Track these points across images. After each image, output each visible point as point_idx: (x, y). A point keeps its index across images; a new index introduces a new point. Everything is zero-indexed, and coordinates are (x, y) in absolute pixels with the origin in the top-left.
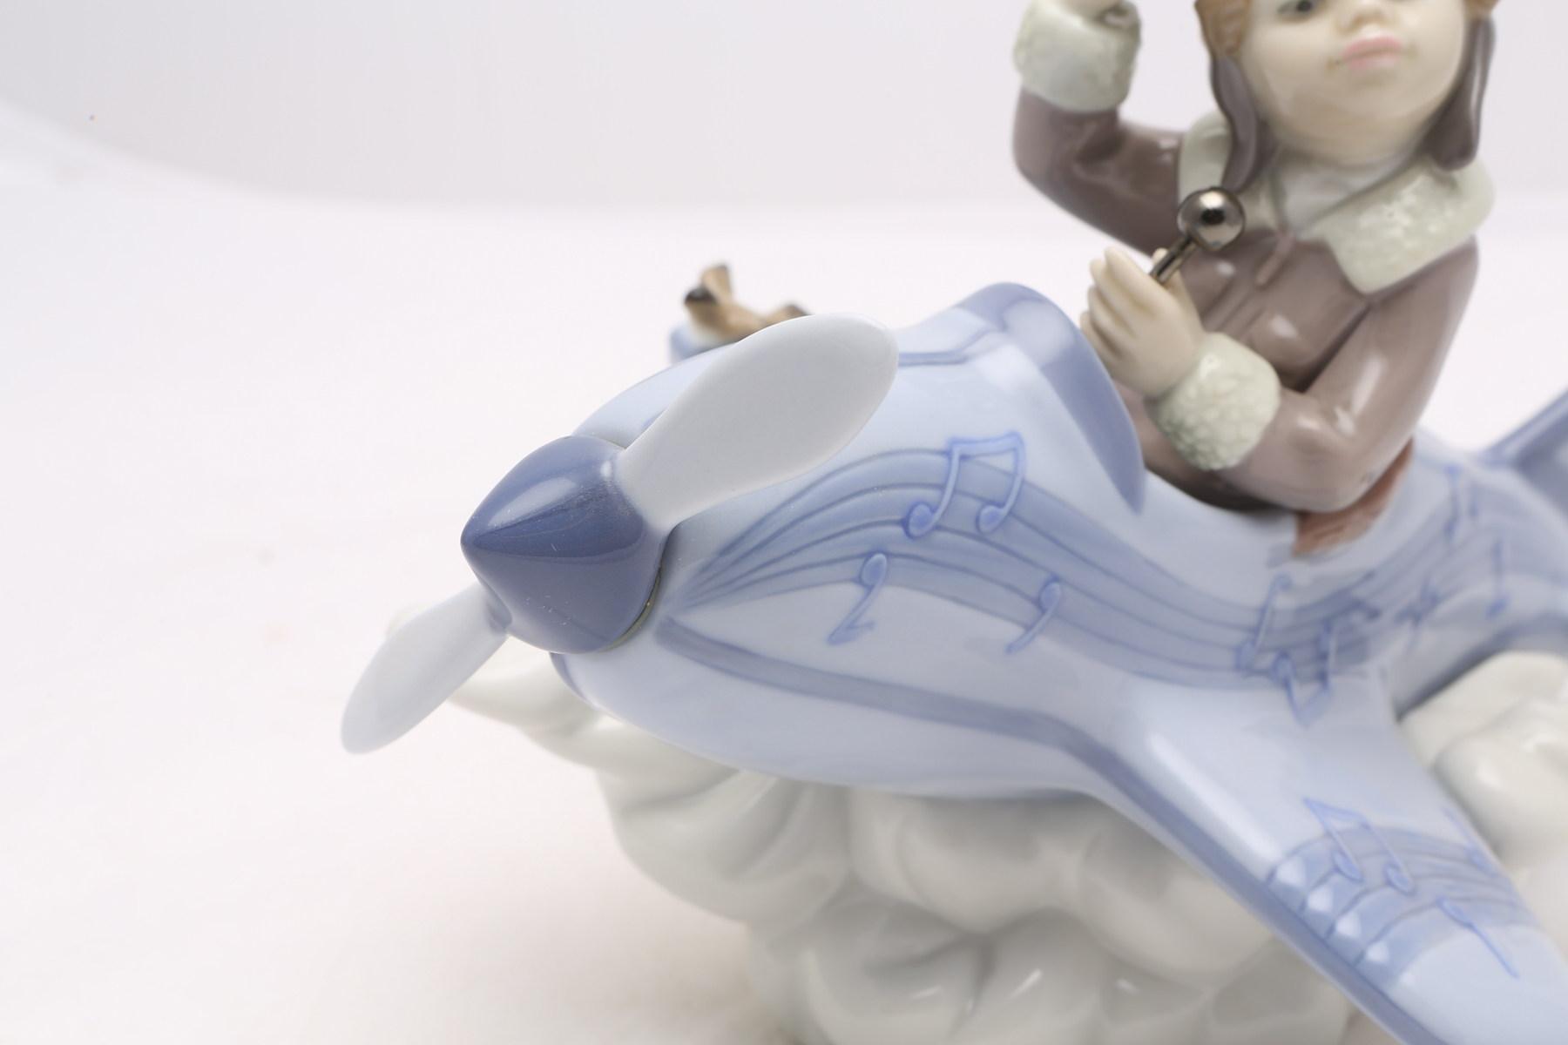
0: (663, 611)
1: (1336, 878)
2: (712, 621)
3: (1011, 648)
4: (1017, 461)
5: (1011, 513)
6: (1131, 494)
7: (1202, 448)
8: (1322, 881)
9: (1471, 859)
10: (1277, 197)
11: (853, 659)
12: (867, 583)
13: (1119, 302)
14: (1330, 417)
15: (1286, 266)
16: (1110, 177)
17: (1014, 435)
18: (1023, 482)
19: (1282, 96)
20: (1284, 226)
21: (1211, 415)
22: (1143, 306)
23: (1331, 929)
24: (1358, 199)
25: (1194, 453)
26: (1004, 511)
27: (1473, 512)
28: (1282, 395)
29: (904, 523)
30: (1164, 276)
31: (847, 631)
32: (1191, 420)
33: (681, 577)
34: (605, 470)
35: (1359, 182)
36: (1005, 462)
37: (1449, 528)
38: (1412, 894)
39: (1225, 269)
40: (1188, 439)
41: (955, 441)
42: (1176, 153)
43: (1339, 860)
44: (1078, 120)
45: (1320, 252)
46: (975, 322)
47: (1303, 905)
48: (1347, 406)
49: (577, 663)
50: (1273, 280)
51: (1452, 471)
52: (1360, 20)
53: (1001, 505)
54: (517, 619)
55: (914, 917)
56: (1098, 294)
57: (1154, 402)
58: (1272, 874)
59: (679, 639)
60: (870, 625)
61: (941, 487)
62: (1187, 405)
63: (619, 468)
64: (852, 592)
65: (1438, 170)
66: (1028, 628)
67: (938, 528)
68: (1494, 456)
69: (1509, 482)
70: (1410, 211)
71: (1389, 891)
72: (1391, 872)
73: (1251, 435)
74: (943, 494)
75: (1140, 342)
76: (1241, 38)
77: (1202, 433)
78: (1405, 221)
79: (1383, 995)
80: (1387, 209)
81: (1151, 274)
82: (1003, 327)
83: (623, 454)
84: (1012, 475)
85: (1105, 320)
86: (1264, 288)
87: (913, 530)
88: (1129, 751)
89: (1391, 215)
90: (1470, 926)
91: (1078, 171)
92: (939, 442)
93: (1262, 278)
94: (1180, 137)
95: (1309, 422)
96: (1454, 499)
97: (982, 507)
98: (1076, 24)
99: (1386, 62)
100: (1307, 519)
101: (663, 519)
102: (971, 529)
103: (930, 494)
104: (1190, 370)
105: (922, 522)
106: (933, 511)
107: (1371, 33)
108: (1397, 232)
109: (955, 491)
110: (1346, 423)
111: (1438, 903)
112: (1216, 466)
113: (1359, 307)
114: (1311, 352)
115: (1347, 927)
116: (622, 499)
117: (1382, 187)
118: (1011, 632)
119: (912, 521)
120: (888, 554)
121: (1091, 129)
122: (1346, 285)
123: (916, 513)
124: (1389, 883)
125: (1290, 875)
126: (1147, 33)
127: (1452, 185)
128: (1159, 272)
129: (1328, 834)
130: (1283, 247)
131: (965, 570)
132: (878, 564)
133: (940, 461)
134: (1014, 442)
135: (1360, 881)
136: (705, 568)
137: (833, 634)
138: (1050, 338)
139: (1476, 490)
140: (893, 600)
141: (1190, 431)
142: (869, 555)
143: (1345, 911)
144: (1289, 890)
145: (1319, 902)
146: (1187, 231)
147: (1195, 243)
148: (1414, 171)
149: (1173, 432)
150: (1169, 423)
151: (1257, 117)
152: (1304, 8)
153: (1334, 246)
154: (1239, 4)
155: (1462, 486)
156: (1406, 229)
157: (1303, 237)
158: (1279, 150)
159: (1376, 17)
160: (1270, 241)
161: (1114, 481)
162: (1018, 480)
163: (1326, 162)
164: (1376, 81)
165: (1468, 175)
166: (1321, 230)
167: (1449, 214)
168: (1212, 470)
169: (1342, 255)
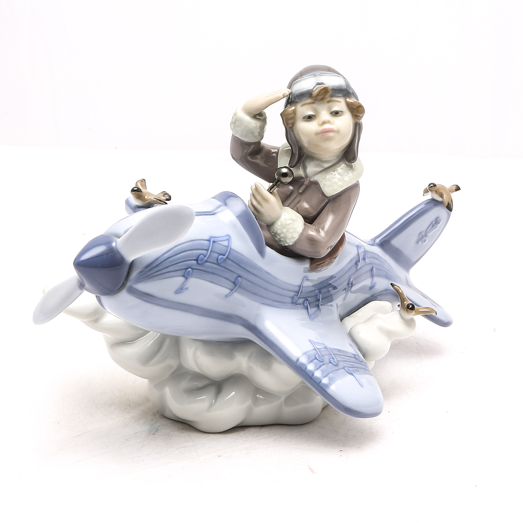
0: (129, 284)
1: (316, 361)
2: (143, 287)
3: (226, 296)
4: (229, 243)
5: (227, 257)
6: (261, 252)
7: (282, 239)
8: (312, 361)
9: (355, 357)
10: (305, 168)
11: (182, 298)
12: (186, 277)
13: (259, 198)
14: (318, 232)
15: (307, 187)
16: (259, 160)
17: (229, 236)
18: (231, 249)
19: (305, 141)
20: (307, 176)
21: (284, 230)
22: (266, 200)
23: (313, 374)
24: (326, 170)
25: (280, 241)
26: (225, 257)
27: (364, 259)
28: (305, 224)
29: (197, 260)
30: (271, 191)
31: (180, 290)
32: (279, 232)
33: (134, 274)
34: (114, 244)
35: (326, 165)
36: (226, 243)
37: (356, 264)
38: (337, 365)
39: (291, 188)
40: (278, 237)
41: (212, 237)
42: (277, 153)
43: (317, 356)
44: (249, 144)
45: (316, 184)
47: (306, 368)
48: (323, 229)
49: (104, 298)
50: (304, 191)
51: (358, 247)
52: (324, 123)
53: (224, 255)
54: (87, 285)
55: (198, 376)
56: (253, 195)
57: (269, 226)
58: (298, 360)
59: (133, 292)
60: (187, 289)
61: (207, 250)
62: (278, 227)
63: (118, 244)
64: (182, 279)
65: (347, 163)
66: (232, 290)
67: (206, 261)
68: (372, 242)
69: (377, 250)
70: (339, 174)
71: (330, 364)
72: (331, 359)
73: (296, 236)
74: (208, 252)
75: (264, 209)
76: (293, 124)
77: (282, 235)
79: (326, 392)
80: (334, 173)
81: (268, 190)
82: (226, 204)
83: (119, 240)
84: (227, 247)
85: (255, 203)
86: (301, 194)
87: (199, 262)
88: (260, 326)
89: (335, 175)
90: (352, 374)
91: (249, 158)
92: (207, 238)
93: (300, 191)
94: (279, 149)
95: (312, 233)
96: (358, 254)
97: (219, 256)
98: (248, 119)
99: (331, 134)
100: (312, 260)
101: (130, 258)
102: (216, 262)
103: (204, 252)
104: (278, 218)
105: (202, 260)
106: (205, 257)
107: (327, 126)
108: (336, 180)
109: (211, 251)
110: (322, 234)
111: (344, 368)
112: (287, 245)
113: (327, 201)
114: (314, 213)
115: (318, 374)
116: (118, 252)
117: (333, 167)
118: (227, 291)
119: (199, 259)
120: (192, 269)
121: (253, 146)
122: (323, 194)
123: (200, 257)
124: (331, 362)
125: (303, 360)
127: (351, 167)
128: (270, 190)
129: (315, 349)
130: (306, 182)
131: (213, 274)
132: (189, 271)
133: (207, 242)
134: (229, 238)
135: (322, 362)
136: (141, 272)
137: (176, 291)
138: (238, 207)
139: (365, 252)
140: (193, 282)
141: (279, 235)
142: (187, 269)
143: (317, 369)
144: (303, 364)
145: (311, 367)
146: (278, 179)
147: (280, 182)
148: (341, 163)
149: (274, 235)
150: (273, 232)
151: (298, 146)
152: (310, 118)
153: (320, 183)
154: (293, 115)
155: (361, 251)
156: (338, 179)
157: (312, 180)
158: (305, 155)
159: (328, 122)
160: (303, 180)
161: (257, 249)
162: (229, 248)
163: (318, 159)
164: (329, 139)
165: (355, 164)
166: (316, 178)
167: (350, 175)
168: (285, 246)
169: (322, 186)
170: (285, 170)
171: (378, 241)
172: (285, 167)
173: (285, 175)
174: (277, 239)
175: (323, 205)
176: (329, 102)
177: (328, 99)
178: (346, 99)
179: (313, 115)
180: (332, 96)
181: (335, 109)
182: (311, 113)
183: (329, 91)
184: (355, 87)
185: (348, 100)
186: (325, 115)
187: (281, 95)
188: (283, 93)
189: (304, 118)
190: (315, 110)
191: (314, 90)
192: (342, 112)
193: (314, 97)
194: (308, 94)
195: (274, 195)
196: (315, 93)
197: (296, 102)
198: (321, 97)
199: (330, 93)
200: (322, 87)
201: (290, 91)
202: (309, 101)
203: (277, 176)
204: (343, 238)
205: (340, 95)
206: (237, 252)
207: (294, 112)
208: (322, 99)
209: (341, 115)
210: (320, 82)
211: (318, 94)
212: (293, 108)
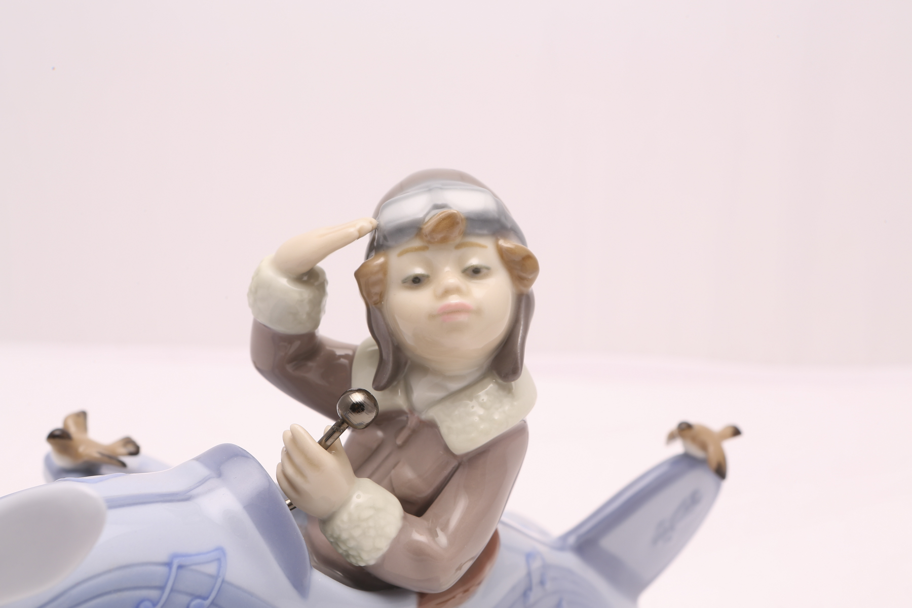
4: (220, 567)
5: (212, 603)
6: (300, 585)
7: (352, 552)
10: (408, 392)
14: (433, 534)
15: (414, 432)
16: (312, 373)
17: (221, 550)
18: (223, 581)
19: (407, 334)
20: (412, 410)
21: (357, 533)
22: (314, 464)
24: (453, 396)
25: (348, 555)
26: (208, 602)
27: (542, 583)
28: (404, 518)
30: (329, 443)
32: (344, 536)
35: (454, 386)
36: (211, 569)
37: (525, 594)
39: (380, 434)
40: (344, 548)
41: (175, 556)
42: (350, 358)
44: (289, 339)
45: (432, 426)
46: (203, 471)
48: (444, 529)
50: (406, 442)
51: (529, 556)
52: (447, 292)
53: (205, 598)
56: (287, 454)
57: (325, 521)
61: (162, 588)
62: (343, 525)
65: (500, 381)
68: (561, 544)
69: (570, 560)
70: (482, 405)
73: (383, 545)
74: (163, 593)
75: (311, 485)
76: (382, 295)
77: (352, 544)
78: (481, 412)
80: (471, 404)
81: (320, 443)
82: (220, 475)
84: (215, 577)
85: (290, 471)
86: (400, 447)
89: (473, 407)
91: (289, 368)
92: (163, 557)
93: (399, 442)
94: (354, 349)
95: (420, 537)
96: (529, 574)
97: (192, 600)
98: (284, 282)
99: (462, 318)
100: (422, 596)
103: (153, 594)
104: (345, 503)
106: (154, 605)
107: (454, 300)
108: (476, 419)
109: (172, 590)
110: (443, 539)
112: (362, 564)
113: (454, 463)
114: (426, 491)
117: (468, 389)
121: (297, 344)
122: (447, 449)
126: (329, 289)
127: (509, 391)
128: (328, 441)
130: (412, 422)
133: (163, 570)
134: (220, 556)
138: (251, 484)
139: (546, 567)
141: (344, 542)
146: (342, 416)
147: (348, 423)
148: (487, 380)
149: (336, 541)
150: (332, 536)
151: (393, 344)
152: (417, 281)
153: (439, 424)
154: (380, 276)
155: (536, 565)
156: (480, 417)
157: (424, 417)
158: (409, 363)
159: (457, 290)
160: (404, 418)
161: (289, 578)
162: (220, 580)
163: (437, 373)
164: (457, 328)
165: (519, 384)
166: (434, 414)
167: (507, 408)
168: (360, 567)
169: (444, 430)
170: (357, 398)
171: (572, 540)
172: (359, 390)
173: (357, 408)
174: (340, 551)
175: (446, 472)
176: (459, 246)
177: (458, 240)
178: (497, 240)
179: (423, 276)
180: (465, 234)
181: (474, 261)
182: (419, 271)
183: (458, 223)
184: (519, 216)
185: (502, 243)
186: (450, 276)
187: (353, 230)
188: (358, 227)
189: (404, 281)
190: (428, 264)
191: (427, 219)
192: (488, 268)
193: (426, 236)
194: (412, 229)
195: (335, 454)
196: (427, 228)
197: (388, 248)
198: (439, 236)
199: (461, 227)
200: (443, 214)
201: (375, 222)
202: (417, 243)
203: (340, 411)
204: (494, 541)
205: (485, 232)
206: (239, 588)
207: (384, 268)
208: (444, 240)
209: (486, 276)
210: (439, 202)
211: (434, 230)
212: (381, 260)
